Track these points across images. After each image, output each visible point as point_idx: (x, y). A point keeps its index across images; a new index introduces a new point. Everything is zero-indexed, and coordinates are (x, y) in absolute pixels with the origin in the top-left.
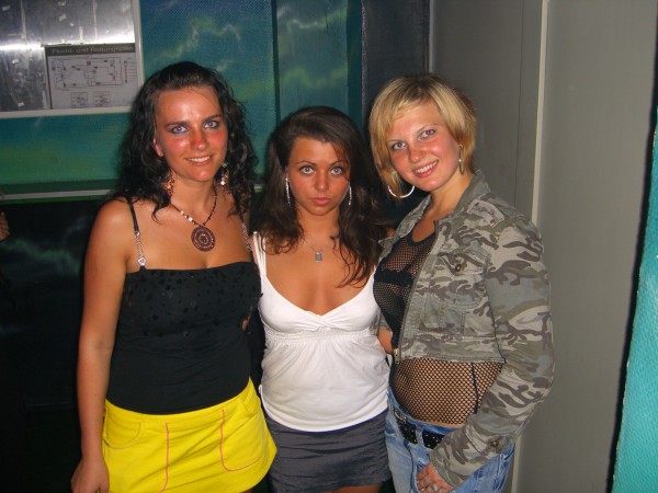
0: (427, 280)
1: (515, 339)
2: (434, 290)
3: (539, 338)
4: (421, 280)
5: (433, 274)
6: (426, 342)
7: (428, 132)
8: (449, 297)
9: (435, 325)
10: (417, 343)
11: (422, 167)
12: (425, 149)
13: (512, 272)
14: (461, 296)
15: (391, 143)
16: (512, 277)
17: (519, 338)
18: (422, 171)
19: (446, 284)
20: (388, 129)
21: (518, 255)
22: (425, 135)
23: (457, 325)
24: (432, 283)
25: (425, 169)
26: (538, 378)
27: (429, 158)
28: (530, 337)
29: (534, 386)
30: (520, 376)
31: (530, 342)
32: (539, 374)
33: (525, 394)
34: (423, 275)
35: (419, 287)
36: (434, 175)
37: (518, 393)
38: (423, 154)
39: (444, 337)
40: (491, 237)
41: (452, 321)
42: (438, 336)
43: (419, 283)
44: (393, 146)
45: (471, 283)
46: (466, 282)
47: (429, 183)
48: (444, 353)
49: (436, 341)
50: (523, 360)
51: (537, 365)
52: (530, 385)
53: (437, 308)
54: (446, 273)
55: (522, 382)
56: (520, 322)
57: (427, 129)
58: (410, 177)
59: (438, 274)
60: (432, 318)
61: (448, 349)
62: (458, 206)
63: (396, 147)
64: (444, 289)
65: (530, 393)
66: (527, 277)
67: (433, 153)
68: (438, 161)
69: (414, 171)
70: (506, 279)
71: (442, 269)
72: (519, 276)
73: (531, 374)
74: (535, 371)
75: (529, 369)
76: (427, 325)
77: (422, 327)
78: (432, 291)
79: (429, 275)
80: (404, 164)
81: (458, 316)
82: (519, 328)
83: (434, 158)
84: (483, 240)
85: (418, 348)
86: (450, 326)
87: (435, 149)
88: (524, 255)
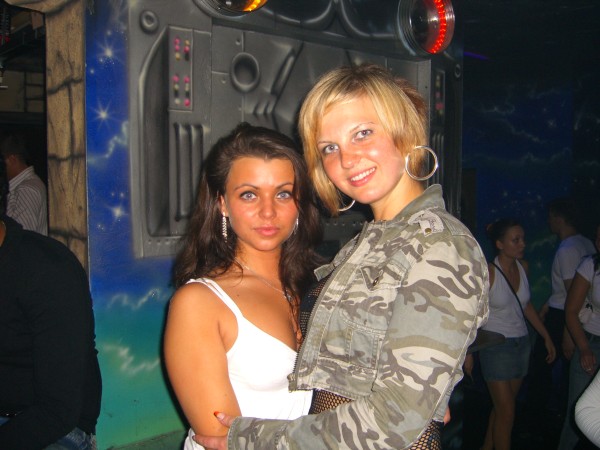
0: (338, 292)
1: (390, 375)
2: (345, 304)
3: (420, 388)
4: (331, 291)
5: (350, 286)
6: (330, 372)
7: (364, 132)
8: (359, 317)
9: (340, 351)
10: (318, 370)
11: (357, 174)
12: (359, 152)
13: (423, 294)
14: (373, 317)
15: (322, 145)
16: (420, 300)
17: (395, 375)
18: (357, 178)
19: (361, 299)
20: (316, 129)
21: (440, 278)
22: (360, 136)
23: (367, 355)
24: (345, 297)
25: (361, 176)
26: (396, 435)
27: (365, 164)
28: (408, 381)
29: (386, 441)
30: (377, 419)
31: (406, 386)
32: (399, 430)
33: (370, 443)
34: (334, 285)
35: (326, 298)
36: (372, 183)
37: (363, 437)
38: (356, 158)
39: (351, 368)
40: (420, 247)
41: (361, 348)
42: (344, 365)
43: (327, 294)
44: (325, 149)
45: (386, 301)
46: (381, 298)
47: (366, 194)
48: (349, 389)
49: (342, 371)
50: (389, 403)
51: (403, 419)
52: (383, 436)
53: (344, 328)
54: (363, 288)
55: (375, 428)
56: (406, 357)
57: (363, 128)
58: (345, 186)
59: (355, 289)
60: (337, 340)
61: (355, 384)
62: (399, 216)
63: (328, 150)
64: (357, 305)
65: (376, 446)
66: (438, 308)
67: (369, 158)
68: (376, 168)
69: (349, 179)
70: (413, 300)
71: (361, 283)
72: (429, 303)
73: (390, 424)
74: (396, 424)
75: (391, 418)
76: (331, 348)
77: (324, 350)
78: (341, 306)
79: (343, 288)
80: (338, 172)
81: (369, 342)
82: (401, 363)
83: (371, 164)
84: (410, 249)
85: (319, 376)
86: (358, 354)
87: (374, 153)
88: (448, 282)
